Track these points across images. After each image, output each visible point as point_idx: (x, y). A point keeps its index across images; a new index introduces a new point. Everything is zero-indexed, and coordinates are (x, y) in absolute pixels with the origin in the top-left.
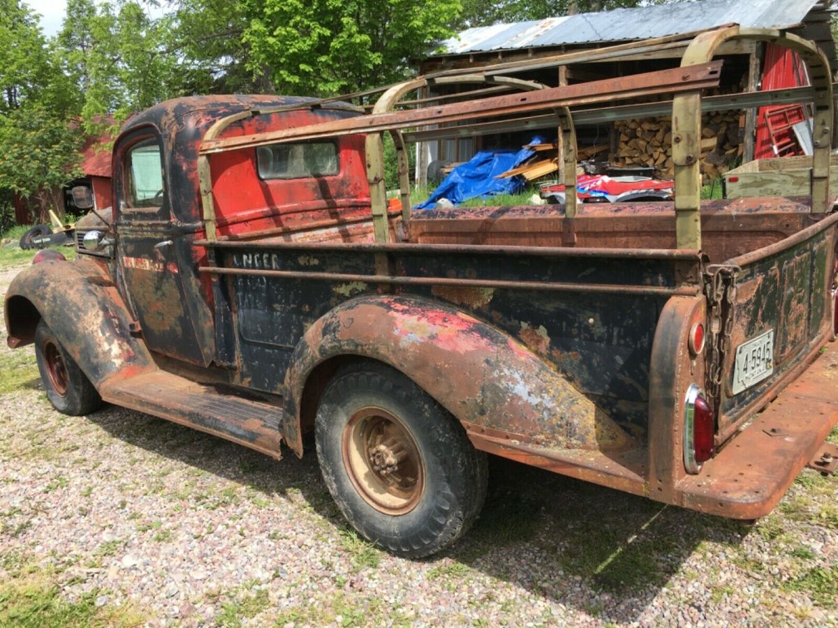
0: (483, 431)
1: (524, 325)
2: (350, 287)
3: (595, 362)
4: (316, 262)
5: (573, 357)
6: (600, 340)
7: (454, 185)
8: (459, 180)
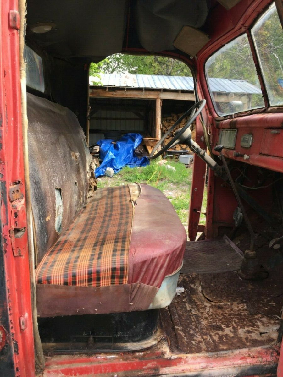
7: (112, 160)
8: (114, 157)
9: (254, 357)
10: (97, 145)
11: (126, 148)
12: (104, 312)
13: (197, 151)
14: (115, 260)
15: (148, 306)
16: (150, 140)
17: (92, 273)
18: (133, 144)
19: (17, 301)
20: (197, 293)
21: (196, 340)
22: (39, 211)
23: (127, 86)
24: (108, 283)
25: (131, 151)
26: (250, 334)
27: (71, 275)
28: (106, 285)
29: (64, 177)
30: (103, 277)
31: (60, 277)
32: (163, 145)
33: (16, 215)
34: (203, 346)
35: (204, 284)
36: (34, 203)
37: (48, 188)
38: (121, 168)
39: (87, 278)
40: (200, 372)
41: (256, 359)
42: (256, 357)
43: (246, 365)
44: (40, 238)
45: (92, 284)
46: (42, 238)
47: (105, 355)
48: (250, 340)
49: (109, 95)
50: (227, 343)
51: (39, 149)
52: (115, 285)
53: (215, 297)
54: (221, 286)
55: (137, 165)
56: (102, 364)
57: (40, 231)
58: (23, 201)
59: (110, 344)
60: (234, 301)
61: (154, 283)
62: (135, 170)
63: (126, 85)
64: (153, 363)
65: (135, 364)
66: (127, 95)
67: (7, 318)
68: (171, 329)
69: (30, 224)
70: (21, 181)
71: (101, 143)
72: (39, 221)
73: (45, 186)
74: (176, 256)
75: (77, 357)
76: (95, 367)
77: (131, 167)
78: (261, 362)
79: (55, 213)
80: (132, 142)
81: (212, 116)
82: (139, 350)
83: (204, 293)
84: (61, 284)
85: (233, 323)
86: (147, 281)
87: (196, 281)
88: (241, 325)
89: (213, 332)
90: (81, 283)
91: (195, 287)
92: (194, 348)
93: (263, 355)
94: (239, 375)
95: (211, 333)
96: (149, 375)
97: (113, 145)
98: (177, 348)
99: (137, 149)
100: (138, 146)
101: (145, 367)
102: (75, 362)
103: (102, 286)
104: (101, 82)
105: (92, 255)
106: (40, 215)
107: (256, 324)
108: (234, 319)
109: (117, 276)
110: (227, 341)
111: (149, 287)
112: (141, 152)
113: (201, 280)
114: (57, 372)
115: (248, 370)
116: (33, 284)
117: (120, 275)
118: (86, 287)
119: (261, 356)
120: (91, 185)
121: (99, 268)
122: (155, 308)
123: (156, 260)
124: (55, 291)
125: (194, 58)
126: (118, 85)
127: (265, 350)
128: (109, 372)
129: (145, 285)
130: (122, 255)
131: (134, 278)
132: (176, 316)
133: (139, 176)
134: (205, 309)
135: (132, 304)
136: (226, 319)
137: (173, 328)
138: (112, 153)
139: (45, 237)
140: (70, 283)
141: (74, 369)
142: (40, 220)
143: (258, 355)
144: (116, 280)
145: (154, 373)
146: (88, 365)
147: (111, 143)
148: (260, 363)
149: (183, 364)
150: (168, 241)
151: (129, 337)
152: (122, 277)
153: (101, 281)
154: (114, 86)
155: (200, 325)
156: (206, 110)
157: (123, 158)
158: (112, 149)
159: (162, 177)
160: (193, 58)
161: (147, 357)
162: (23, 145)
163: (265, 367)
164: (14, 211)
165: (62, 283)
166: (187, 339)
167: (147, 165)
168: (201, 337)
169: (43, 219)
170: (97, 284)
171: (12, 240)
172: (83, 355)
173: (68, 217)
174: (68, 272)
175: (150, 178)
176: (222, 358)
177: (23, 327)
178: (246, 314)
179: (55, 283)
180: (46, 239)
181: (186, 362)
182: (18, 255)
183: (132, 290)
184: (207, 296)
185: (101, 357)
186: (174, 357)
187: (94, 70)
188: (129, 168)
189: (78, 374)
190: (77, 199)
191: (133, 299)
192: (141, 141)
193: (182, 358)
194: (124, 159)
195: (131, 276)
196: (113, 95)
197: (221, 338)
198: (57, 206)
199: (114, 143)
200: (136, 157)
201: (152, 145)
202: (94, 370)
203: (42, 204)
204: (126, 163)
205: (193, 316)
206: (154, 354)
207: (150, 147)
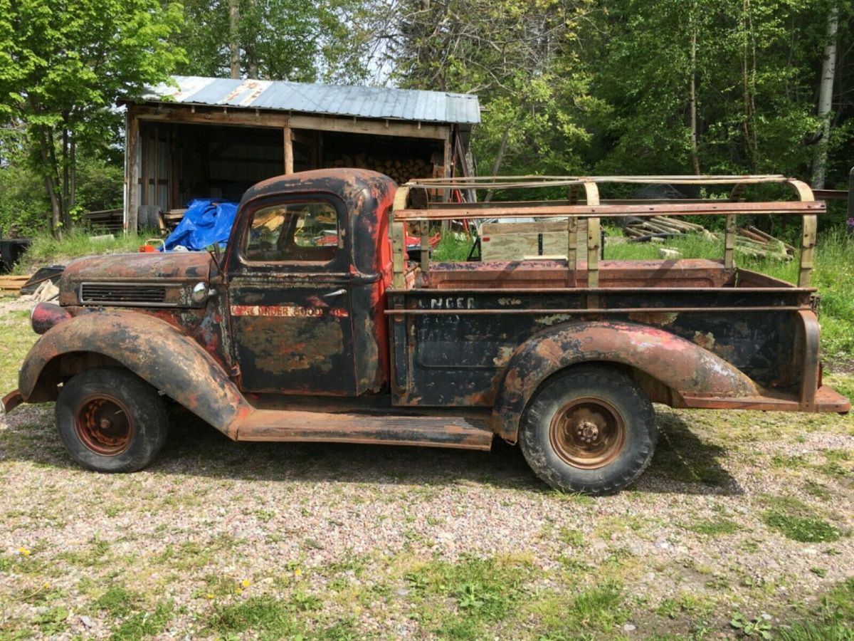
0: (695, 395)
1: (698, 333)
2: (553, 318)
3: (742, 350)
4: (518, 302)
5: (729, 348)
6: (747, 337)
7: (189, 232)
8: (193, 228)
23: (228, 104)
49: (199, 119)
63: (225, 103)
126: (211, 102)
138: (192, 221)
194: (221, 234)
196: (205, 118)
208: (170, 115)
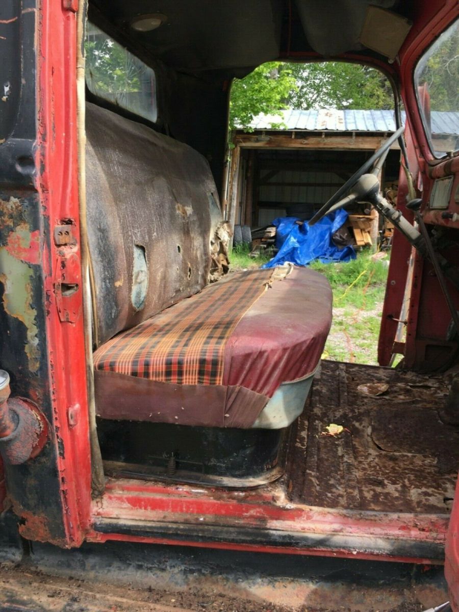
7: (294, 249)
8: (297, 245)
9: (423, 530)
10: (273, 226)
11: (319, 231)
12: (186, 421)
13: (386, 212)
14: (206, 350)
15: (253, 422)
16: (360, 218)
17: (171, 364)
18: (330, 224)
19: (64, 384)
20: (363, 436)
21: (334, 493)
22: (104, 269)
23: (326, 129)
24: (194, 381)
25: (327, 236)
26: (427, 497)
27: (143, 363)
28: (190, 384)
29: (155, 234)
30: (186, 371)
31: (127, 364)
32: (383, 228)
33: (64, 266)
34: (343, 501)
35: (376, 425)
36: (96, 256)
37: (121, 241)
38: (308, 264)
39: (164, 370)
40: (329, 536)
41: (428, 534)
42: (427, 529)
43: (407, 540)
44: (104, 306)
45: (171, 380)
46: (107, 309)
47: (190, 488)
48: (425, 505)
49: (296, 144)
50: (384, 503)
51: (110, 185)
52: (204, 384)
53: (389, 445)
54: (404, 430)
55: (335, 259)
56: (183, 499)
57: (104, 297)
58: (76, 249)
59: (199, 474)
60: (420, 453)
61: (262, 389)
62: (330, 267)
63: (324, 128)
64: (258, 509)
65: (231, 507)
66: (325, 144)
67: (50, 405)
68: (300, 473)
69: (85, 282)
70: (73, 220)
71: (279, 222)
72: (103, 283)
73: (116, 236)
74: (300, 354)
75: (149, 484)
76: (173, 501)
77: (324, 262)
78: (435, 539)
79: (132, 279)
80: (330, 221)
81: (424, 158)
82: (239, 488)
83: (374, 438)
84: (128, 373)
85: (406, 481)
86: (252, 385)
87: (363, 418)
88: (417, 483)
89: (367, 487)
90: (156, 376)
91: (361, 427)
92: (327, 501)
93: (440, 528)
94: (396, 553)
95: (363, 488)
96: (251, 527)
97: (298, 226)
98: (300, 496)
99: (338, 234)
100: (339, 229)
101: (246, 514)
102: (147, 490)
103: (185, 383)
104: (285, 123)
105: (177, 342)
106: (105, 275)
107: (443, 485)
108: (409, 475)
109: (208, 371)
110: (386, 501)
111: (254, 394)
112: (343, 239)
113: (372, 417)
114: (120, 499)
115: (411, 547)
116: (89, 367)
117: (212, 371)
118: (163, 383)
119: (436, 529)
120: (218, 264)
121: (182, 358)
122: (262, 427)
123: (266, 354)
124: (120, 383)
125: (396, 62)
126: (311, 128)
127: (444, 522)
128: (193, 512)
129: (249, 391)
130: (217, 343)
131: (232, 378)
132: (314, 458)
133: (335, 278)
134: (366, 457)
135: (227, 415)
136: (397, 473)
137: (304, 473)
138: (295, 238)
139: (112, 308)
140: (141, 373)
141: (144, 500)
142: (105, 282)
143: (431, 528)
144: (205, 377)
145: (257, 525)
146: (164, 497)
147: (295, 223)
148: (432, 541)
149: (304, 520)
150: (289, 329)
151: (227, 468)
152: (214, 374)
153: (184, 377)
154: (306, 129)
155: (348, 476)
156: (415, 148)
157: (312, 247)
158: (296, 233)
159: (375, 280)
160: (393, 61)
161: (251, 500)
162: (78, 170)
163: (440, 548)
164: (61, 259)
165: (130, 372)
166: (321, 489)
167: (351, 260)
168: (344, 490)
169: (109, 283)
170: (178, 380)
171: (57, 298)
172: (160, 483)
173: (160, 293)
174: (140, 359)
175: (355, 282)
176: (367, 522)
177: (72, 422)
178: (433, 471)
179: (120, 371)
180: (114, 311)
181: (309, 518)
182: (65, 320)
183: (229, 394)
184: (377, 442)
185: (183, 489)
186: (291, 506)
187: (273, 105)
188: (321, 264)
189: (149, 508)
190: (178, 272)
191: (230, 408)
192: (344, 220)
193: (303, 510)
194: (314, 250)
195: (227, 373)
196: (302, 144)
197: (376, 496)
198: (135, 270)
199: (301, 223)
200: (334, 246)
201: (362, 226)
202: (172, 505)
203: (110, 260)
204: (317, 255)
205: (342, 463)
206: (261, 497)
207: (359, 230)
208: (269, 142)
